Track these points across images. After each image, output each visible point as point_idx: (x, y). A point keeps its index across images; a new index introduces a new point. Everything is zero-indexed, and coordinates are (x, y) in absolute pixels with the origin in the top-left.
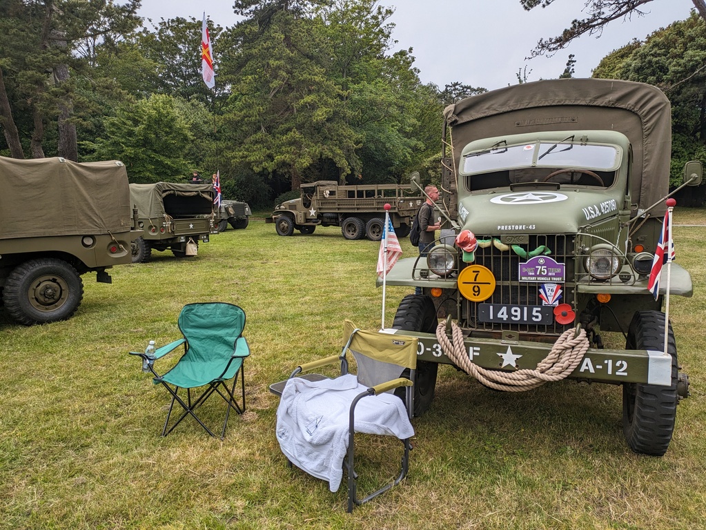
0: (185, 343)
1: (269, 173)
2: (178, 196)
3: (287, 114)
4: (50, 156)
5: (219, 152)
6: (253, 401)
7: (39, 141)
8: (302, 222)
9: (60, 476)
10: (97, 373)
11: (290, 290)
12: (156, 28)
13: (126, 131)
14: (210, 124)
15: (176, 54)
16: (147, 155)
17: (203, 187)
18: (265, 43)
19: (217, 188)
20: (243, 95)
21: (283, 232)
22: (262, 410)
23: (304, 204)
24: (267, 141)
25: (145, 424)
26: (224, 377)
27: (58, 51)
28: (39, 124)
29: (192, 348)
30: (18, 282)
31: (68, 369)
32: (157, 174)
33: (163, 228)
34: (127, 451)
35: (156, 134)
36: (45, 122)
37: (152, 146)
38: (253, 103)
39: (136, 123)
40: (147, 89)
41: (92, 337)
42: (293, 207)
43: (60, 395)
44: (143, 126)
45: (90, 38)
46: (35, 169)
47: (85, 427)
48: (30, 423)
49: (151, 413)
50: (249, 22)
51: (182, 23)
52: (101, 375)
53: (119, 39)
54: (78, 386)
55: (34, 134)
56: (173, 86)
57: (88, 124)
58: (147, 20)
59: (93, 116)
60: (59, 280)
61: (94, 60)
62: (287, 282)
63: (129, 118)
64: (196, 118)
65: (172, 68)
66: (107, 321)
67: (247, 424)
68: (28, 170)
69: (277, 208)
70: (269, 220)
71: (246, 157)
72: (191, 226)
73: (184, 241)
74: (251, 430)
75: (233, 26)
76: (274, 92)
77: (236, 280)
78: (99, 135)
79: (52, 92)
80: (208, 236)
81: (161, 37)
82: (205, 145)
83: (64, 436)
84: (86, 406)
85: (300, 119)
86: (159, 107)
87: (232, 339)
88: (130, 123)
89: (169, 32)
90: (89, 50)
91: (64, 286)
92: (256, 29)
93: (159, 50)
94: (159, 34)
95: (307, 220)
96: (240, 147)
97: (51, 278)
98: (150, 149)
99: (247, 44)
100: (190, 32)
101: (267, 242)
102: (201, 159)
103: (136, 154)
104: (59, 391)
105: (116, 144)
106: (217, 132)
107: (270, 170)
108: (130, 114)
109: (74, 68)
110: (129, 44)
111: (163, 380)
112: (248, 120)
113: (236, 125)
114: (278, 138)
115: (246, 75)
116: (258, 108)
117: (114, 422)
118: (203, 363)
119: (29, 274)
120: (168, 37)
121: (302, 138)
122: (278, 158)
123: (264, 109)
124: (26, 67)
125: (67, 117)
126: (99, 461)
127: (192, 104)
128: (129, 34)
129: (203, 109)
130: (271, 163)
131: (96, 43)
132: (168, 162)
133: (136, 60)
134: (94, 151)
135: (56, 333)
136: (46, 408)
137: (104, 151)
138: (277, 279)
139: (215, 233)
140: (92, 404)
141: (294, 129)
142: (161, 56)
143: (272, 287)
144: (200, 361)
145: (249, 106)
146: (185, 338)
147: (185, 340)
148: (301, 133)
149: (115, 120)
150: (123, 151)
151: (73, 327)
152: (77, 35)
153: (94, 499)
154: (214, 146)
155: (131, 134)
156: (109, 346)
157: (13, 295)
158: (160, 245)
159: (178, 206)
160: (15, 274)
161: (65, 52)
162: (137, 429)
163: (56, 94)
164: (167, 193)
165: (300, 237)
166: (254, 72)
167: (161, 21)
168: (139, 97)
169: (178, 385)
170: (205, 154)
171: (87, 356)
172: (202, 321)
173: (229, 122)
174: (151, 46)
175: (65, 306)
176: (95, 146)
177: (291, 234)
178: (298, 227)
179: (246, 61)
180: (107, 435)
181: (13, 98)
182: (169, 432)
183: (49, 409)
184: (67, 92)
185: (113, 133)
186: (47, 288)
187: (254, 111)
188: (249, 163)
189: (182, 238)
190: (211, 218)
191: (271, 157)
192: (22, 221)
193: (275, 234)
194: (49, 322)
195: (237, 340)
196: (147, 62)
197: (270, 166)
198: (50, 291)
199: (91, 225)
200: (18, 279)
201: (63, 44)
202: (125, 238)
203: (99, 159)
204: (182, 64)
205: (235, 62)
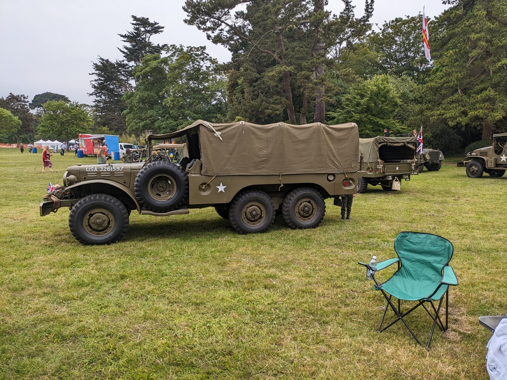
0: (399, 262)
1: (462, 126)
2: (390, 146)
3: (483, 77)
4: (309, 123)
5: (421, 112)
6: (454, 321)
7: (305, 114)
8: (493, 166)
9: (310, 340)
10: (333, 270)
11: (483, 226)
12: (381, 29)
13: (355, 103)
14: (415, 92)
15: (393, 45)
16: (368, 118)
17: (409, 139)
18: (467, 22)
19: (420, 140)
20: (443, 66)
21: (472, 174)
22: (465, 334)
23: (496, 152)
24: (462, 101)
25: (366, 317)
26: (432, 298)
27: (320, 56)
28: (305, 104)
29: (404, 266)
30: (290, 201)
31: (316, 262)
32: (374, 131)
33: (377, 169)
34: (354, 336)
35: (375, 103)
36: (309, 102)
37: (372, 111)
38: (452, 71)
39: (362, 96)
40: (370, 73)
41: (330, 242)
42: (485, 153)
43: (310, 280)
44: (367, 98)
45: (338, 44)
46: (304, 131)
47: (326, 308)
48: (294, 296)
49: (370, 310)
50: (455, 8)
51: (399, 22)
52: (335, 271)
53: (355, 42)
54: (321, 276)
55: (302, 110)
56: (389, 68)
57: (333, 100)
58: (375, 25)
59: (336, 95)
60: (312, 202)
61: (339, 59)
62: (480, 218)
63: (358, 94)
64: (404, 89)
65: (390, 56)
66: (339, 233)
67: (450, 342)
68: (300, 132)
69: (469, 154)
70: (460, 165)
71: (443, 114)
72: (397, 168)
73: (391, 179)
74: (455, 349)
75: (441, 14)
76: (472, 60)
77: (432, 213)
78: (338, 108)
79: (314, 82)
80: (409, 176)
81: (383, 35)
82: (410, 108)
83: (313, 311)
84: (326, 292)
85: (495, 79)
86: (379, 84)
87: (440, 266)
88: (358, 97)
89: (390, 30)
90: (336, 53)
91: (315, 206)
92: (460, 12)
93: (381, 44)
94: (382, 32)
95: (497, 165)
96: (438, 107)
97: (308, 200)
98: (370, 114)
99: (451, 26)
100: (404, 27)
101: (458, 182)
102: (405, 119)
103: (361, 118)
104: (310, 277)
105: (348, 112)
106: (420, 97)
107: (463, 124)
108: (359, 91)
109: (328, 65)
110: (362, 44)
111: (382, 288)
112: (447, 86)
113: (435, 91)
114: (473, 97)
115: (447, 51)
116: (456, 74)
117: (344, 310)
118: (413, 281)
119: (296, 197)
120: (389, 34)
121: (497, 95)
122: (472, 113)
123: (461, 75)
124: (302, 70)
125: (322, 98)
126: (335, 338)
127: (402, 79)
128: (362, 37)
129: (410, 81)
130: (465, 118)
131: (341, 47)
132: (382, 122)
133: (365, 54)
134: (334, 118)
135: (309, 236)
136: (302, 288)
137: (341, 117)
138: (469, 215)
139: (415, 174)
140: (330, 291)
141: (490, 88)
142: (382, 48)
143: (465, 221)
144: (410, 279)
145: (449, 74)
146: (399, 257)
147: (398, 259)
148: (496, 91)
149: (349, 96)
150: (352, 117)
151: (318, 234)
152: (331, 44)
153: (332, 368)
154: (417, 107)
155: (358, 104)
156: (340, 251)
157: (287, 209)
158: (374, 181)
159: (388, 153)
160: (289, 196)
161: (324, 56)
162: (360, 320)
163: (316, 84)
164: (382, 144)
165: (489, 180)
166: (455, 47)
167: (384, 23)
168: (366, 79)
169: (392, 294)
170: (409, 114)
171: (327, 256)
172: (413, 247)
173: (431, 89)
174: (376, 43)
175: (314, 219)
176: (335, 115)
177: (481, 176)
178: (489, 171)
179: (449, 40)
180: (339, 318)
181: (293, 89)
182: (384, 330)
183: (304, 288)
184: (322, 81)
185: (347, 105)
186: (305, 206)
187: (453, 78)
188: (445, 119)
189: (390, 177)
190: (413, 162)
191: (465, 113)
192: (295, 163)
193: (465, 176)
194: (305, 229)
195: (443, 267)
196: (372, 53)
197: (464, 120)
198: (307, 208)
199: (333, 167)
200: (290, 199)
201: (322, 52)
202: (353, 176)
203: (337, 123)
204: (397, 51)
205: (440, 42)
